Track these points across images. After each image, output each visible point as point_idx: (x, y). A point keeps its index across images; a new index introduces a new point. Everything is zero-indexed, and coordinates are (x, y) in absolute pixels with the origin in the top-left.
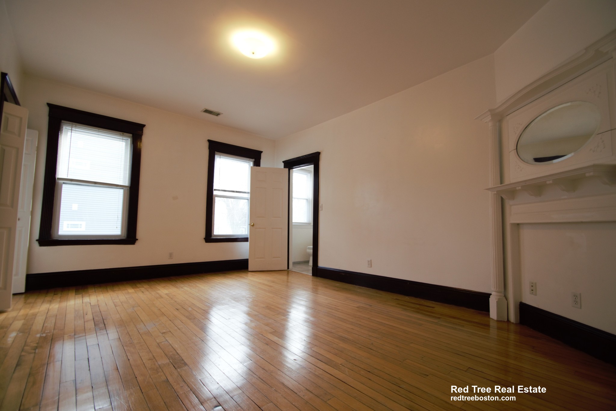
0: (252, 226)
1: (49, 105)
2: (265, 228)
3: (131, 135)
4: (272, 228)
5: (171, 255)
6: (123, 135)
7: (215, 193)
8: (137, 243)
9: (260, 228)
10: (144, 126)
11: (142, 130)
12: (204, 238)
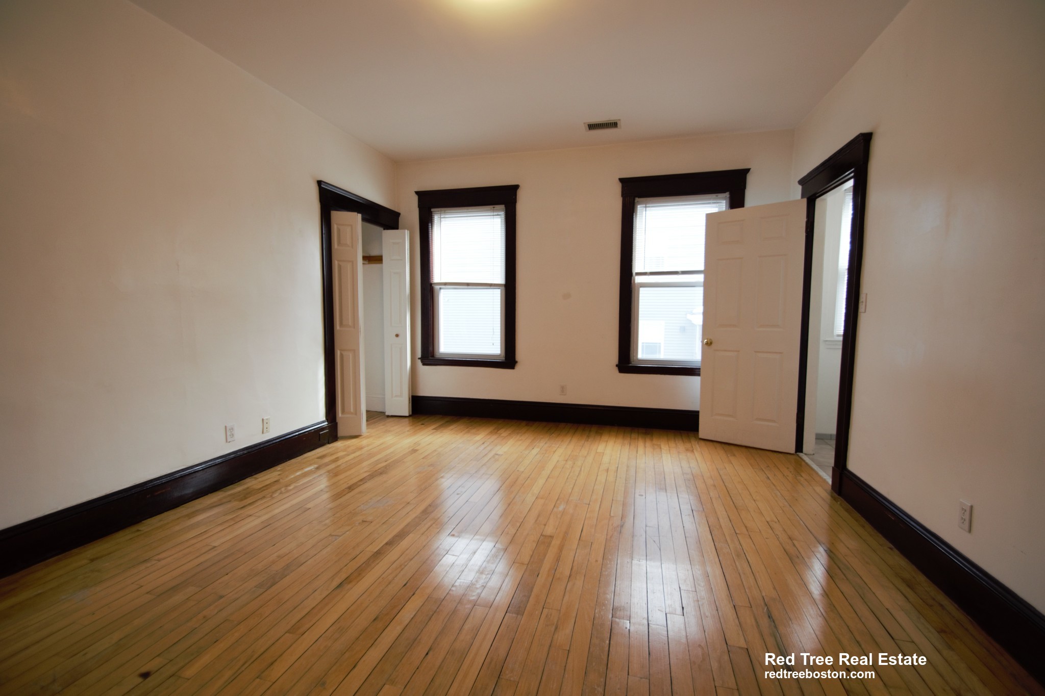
0: (708, 344)
1: (417, 193)
2: (739, 351)
3: (503, 207)
4: (756, 352)
5: (563, 390)
6: (493, 211)
7: (638, 280)
8: (518, 367)
9: (725, 351)
10: (516, 187)
11: (515, 195)
12: (617, 366)
